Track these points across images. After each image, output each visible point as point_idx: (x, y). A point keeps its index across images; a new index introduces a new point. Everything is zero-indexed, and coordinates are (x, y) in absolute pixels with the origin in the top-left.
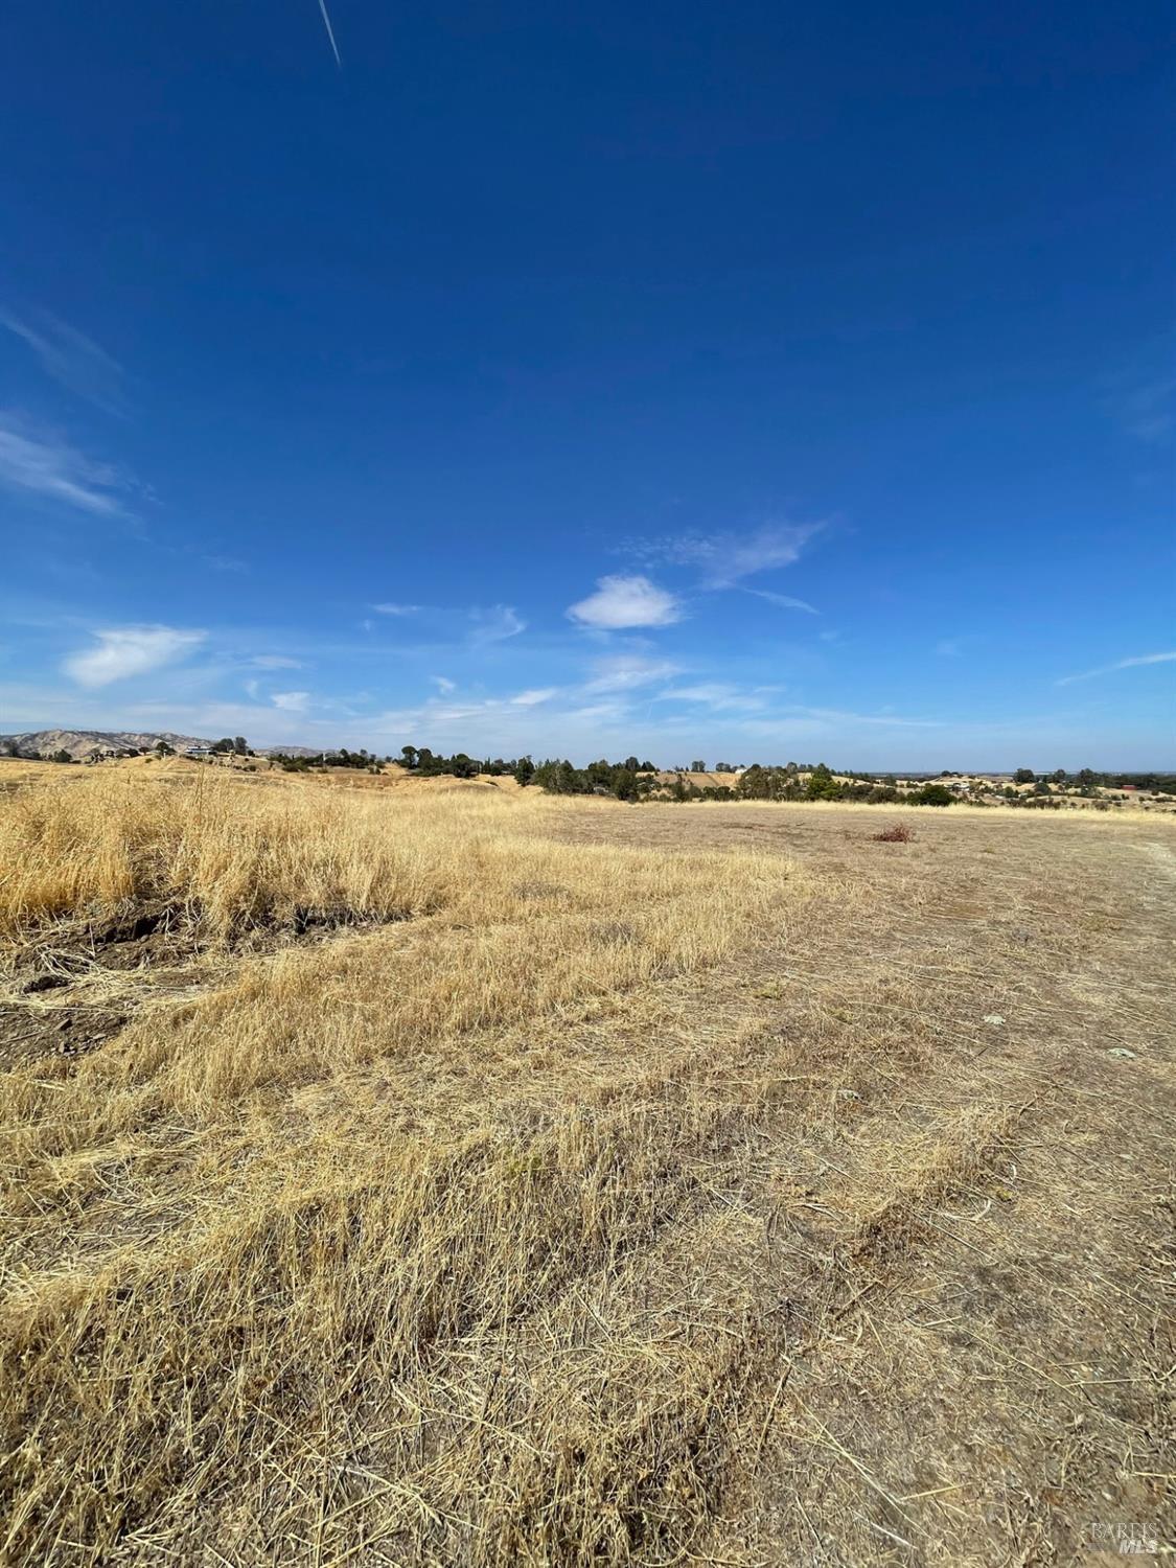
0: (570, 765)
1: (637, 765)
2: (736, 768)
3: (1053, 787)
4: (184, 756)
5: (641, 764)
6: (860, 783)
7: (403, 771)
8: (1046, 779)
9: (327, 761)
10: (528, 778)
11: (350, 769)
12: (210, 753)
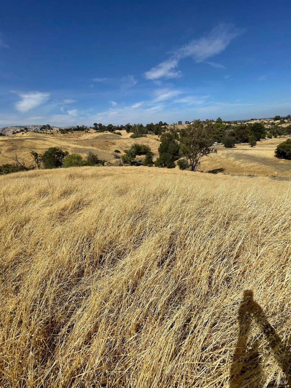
0: (142, 125)
1: (162, 123)
2: (191, 122)
3: (286, 121)
4: (33, 131)
5: (163, 123)
6: (227, 124)
7: (95, 131)
8: (284, 119)
9: (73, 130)
10: (129, 130)
11: (80, 131)
12: (40, 130)
